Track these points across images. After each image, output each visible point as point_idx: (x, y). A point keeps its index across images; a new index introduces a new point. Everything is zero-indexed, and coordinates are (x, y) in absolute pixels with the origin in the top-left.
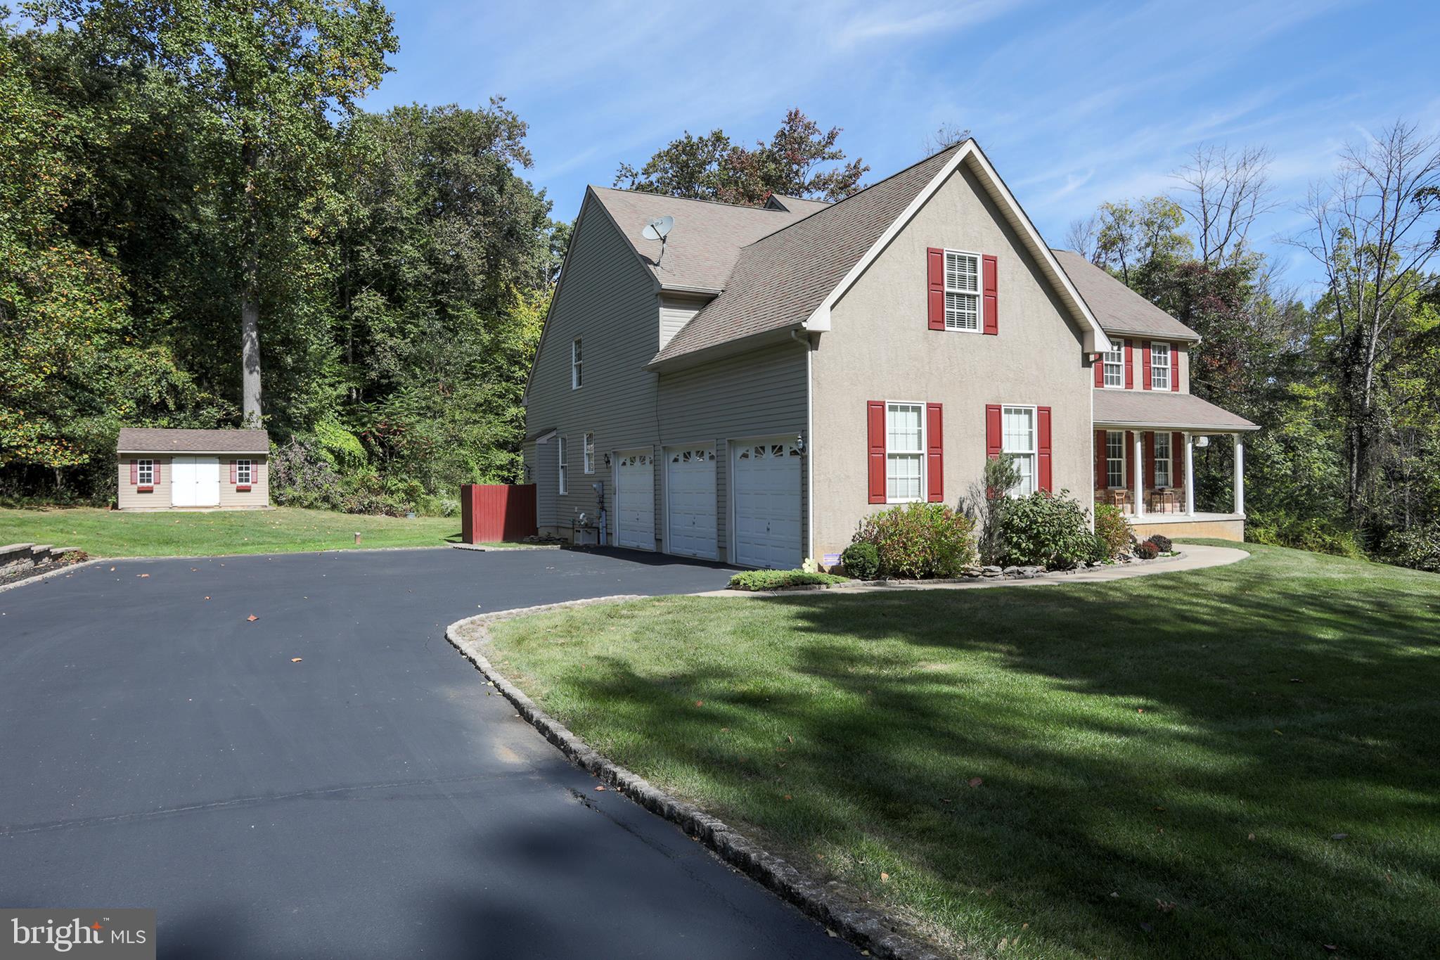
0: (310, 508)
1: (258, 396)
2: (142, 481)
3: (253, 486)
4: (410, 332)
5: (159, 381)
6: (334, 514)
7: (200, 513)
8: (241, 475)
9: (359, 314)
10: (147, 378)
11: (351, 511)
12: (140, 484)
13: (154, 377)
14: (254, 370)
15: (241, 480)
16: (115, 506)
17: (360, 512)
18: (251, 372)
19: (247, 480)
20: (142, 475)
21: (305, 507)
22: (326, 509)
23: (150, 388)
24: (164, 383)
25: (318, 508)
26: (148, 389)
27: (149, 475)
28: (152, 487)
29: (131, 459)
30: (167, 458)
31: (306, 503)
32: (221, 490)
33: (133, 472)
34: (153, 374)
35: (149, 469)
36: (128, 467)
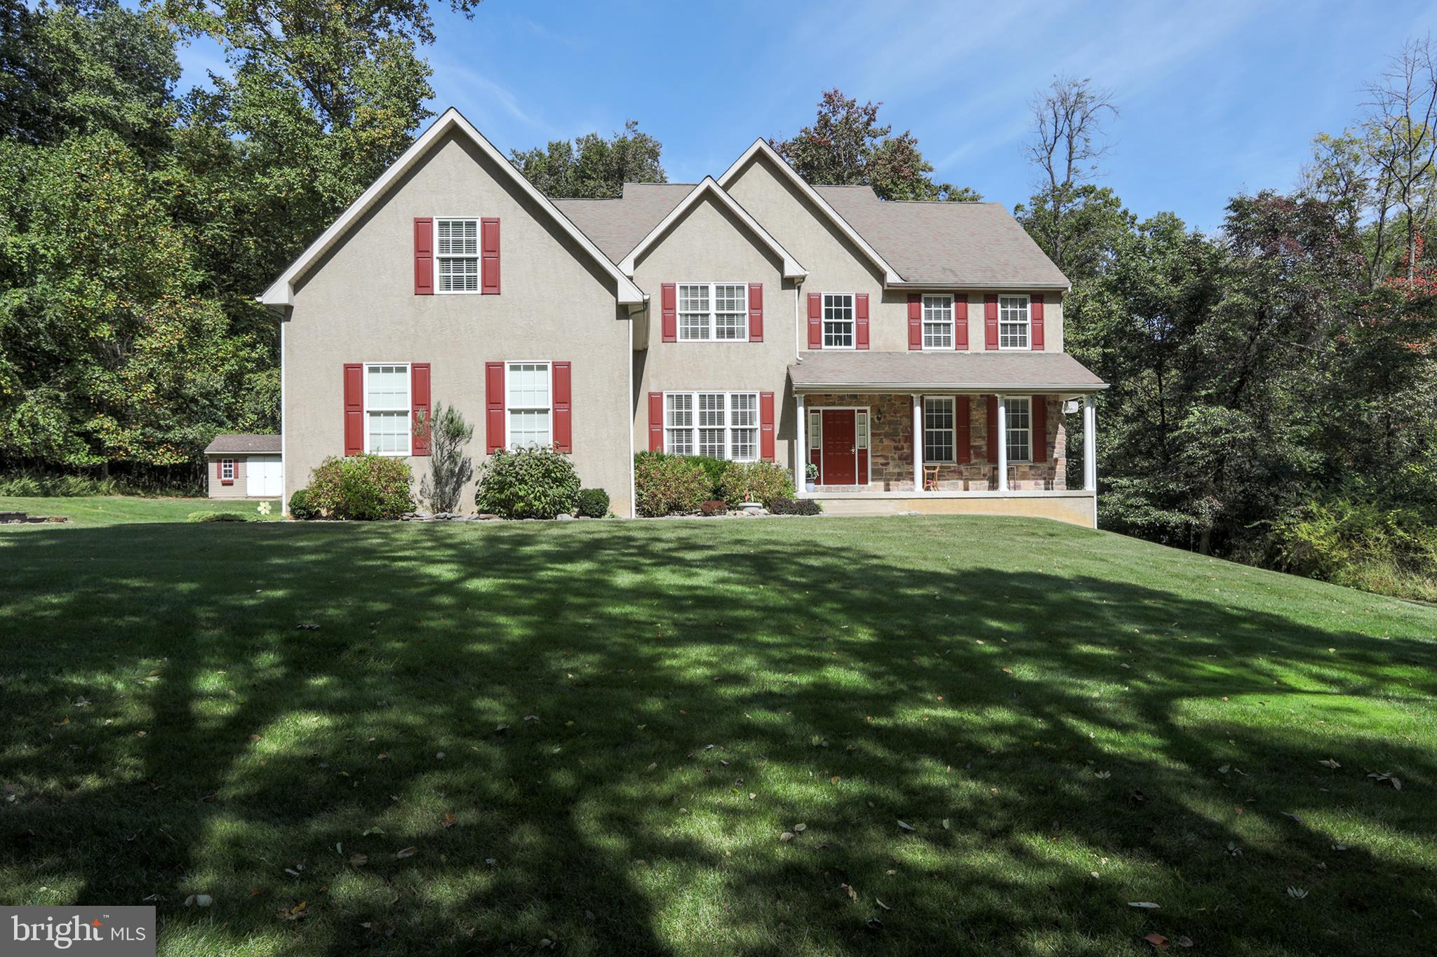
2: (226, 476)
12: (223, 478)
13: (268, 395)
16: (207, 496)
20: (225, 471)
23: (265, 403)
26: (264, 405)
27: (230, 471)
28: (233, 480)
29: (218, 458)
30: (243, 458)
33: (219, 469)
34: (267, 392)
35: (230, 466)
36: (215, 465)
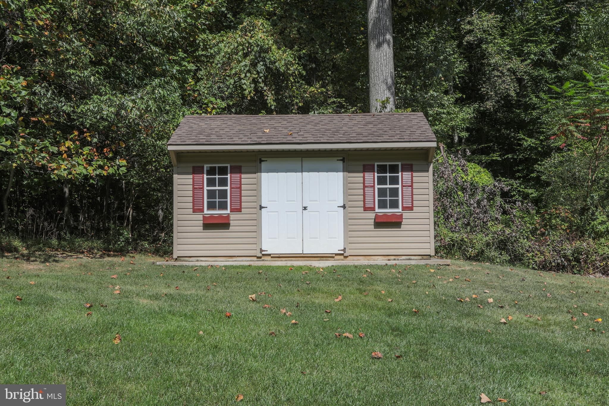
0: (478, 260)
1: (390, 81)
2: (211, 206)
3: (406, 215)
4: (529, 53)
5: (254, 65)
6: (519, 271)
7: (310, 269)
8: (382, 192)
9: (471, 38)
10: (239, 62)
11: (544, 267)
12: (207, 213)
13: (247, 62)
14: (384, 41)
15: (382, 204)
17: (560, 268)
18: (379, 45)
19: (394, 204)
20: (211, 194)
21: (470, 258)
22: (502, 263)
23: (243, 76)
24: (260, 67)
25: (491, 260)
26: (240, 79)
27: (223, 194)
28: (228, 217)
29: (194, 163)
31: (472, 252)
32: (346, 225)
33: (197, 189)
34: (245, 55)
35: (223, 182)
36: (188, 179)
